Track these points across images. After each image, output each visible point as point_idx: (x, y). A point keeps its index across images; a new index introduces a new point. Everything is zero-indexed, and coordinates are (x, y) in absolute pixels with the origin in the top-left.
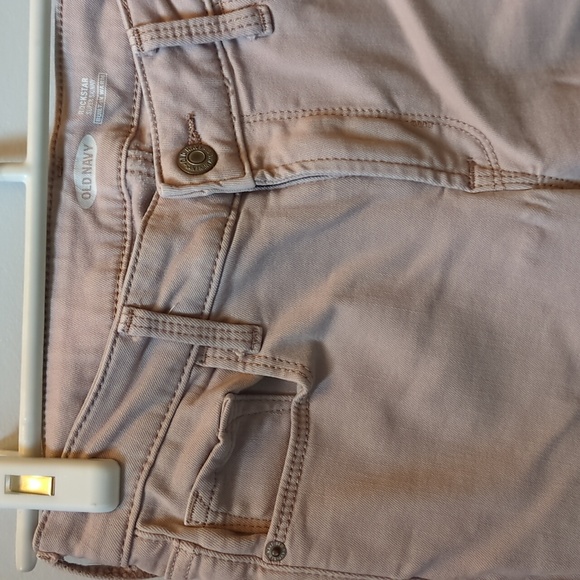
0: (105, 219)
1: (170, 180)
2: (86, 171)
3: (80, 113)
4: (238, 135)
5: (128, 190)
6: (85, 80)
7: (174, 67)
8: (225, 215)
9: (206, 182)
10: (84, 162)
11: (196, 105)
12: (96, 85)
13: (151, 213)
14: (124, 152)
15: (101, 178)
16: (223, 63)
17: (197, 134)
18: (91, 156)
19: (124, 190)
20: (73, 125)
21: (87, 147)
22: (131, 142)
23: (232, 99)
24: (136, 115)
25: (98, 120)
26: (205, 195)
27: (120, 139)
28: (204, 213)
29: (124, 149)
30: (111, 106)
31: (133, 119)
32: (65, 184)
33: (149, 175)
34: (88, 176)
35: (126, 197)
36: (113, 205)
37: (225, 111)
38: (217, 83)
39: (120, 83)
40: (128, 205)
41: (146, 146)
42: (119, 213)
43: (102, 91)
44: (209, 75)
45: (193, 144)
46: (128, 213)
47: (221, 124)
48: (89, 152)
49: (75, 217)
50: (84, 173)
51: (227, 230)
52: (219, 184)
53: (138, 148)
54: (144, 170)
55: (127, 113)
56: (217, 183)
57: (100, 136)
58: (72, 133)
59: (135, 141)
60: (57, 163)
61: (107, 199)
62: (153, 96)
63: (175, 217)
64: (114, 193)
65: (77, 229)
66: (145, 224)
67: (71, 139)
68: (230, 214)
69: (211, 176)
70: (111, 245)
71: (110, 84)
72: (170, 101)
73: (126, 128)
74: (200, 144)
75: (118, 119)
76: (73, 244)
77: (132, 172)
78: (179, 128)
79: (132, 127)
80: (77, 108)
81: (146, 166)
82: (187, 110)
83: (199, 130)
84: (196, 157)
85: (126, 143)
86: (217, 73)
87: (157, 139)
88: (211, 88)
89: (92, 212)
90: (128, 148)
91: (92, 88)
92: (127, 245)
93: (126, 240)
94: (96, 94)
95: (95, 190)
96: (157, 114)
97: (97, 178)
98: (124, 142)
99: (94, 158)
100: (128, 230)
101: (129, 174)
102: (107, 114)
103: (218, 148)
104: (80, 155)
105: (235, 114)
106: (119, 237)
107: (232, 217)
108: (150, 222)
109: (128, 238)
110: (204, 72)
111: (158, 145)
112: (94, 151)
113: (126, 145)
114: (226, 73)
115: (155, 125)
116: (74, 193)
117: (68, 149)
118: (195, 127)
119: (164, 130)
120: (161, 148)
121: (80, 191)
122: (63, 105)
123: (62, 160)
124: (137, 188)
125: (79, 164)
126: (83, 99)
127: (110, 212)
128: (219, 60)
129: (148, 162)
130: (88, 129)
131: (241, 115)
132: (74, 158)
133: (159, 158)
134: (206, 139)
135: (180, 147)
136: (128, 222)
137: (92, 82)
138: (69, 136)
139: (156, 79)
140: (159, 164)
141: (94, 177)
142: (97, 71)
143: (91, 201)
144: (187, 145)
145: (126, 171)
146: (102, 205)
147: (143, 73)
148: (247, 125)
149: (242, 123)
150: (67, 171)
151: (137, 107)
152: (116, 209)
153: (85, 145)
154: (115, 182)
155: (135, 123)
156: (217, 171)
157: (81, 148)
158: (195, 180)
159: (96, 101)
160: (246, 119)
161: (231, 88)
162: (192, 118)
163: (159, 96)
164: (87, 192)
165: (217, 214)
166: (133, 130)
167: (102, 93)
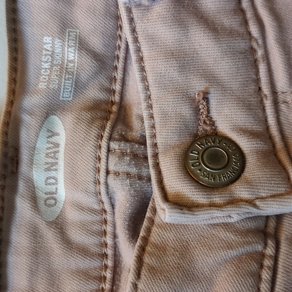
0: (77, 236)
1: (178, 195)
2: (51, 167)
3: (42, 86)
4: (272, 121)
5: (110, 198)
6: (47, 39)
7: (180, 23)
8: (260, 248)
9: (234, 202)
10: (47, 155)
11: (211, 78)
12: (63, 47)
13: (146, 240)
14: (104, 144)
15: (72, 180)
16: (249, 14)
17: (211, 119)
18: (57, 145)
19: (104, 198)
20: (32, 102)
21: (52, 134)
22: (113, 128)
23: (262, 68)
24: (117, 87)
25: (66, 95)
26: (232, 221)
27: (98, 123)
28: (230, 246)
29: (105, 139)
30: (84, 76)
31: (114, 92)
32: (22, 186)
33: (140, 178)
34: (53, 174)
35: (107, 207)
36: (88, 217)
37: (253, 87)
38: (242, 45)
39: (97, 43)
40: (109, 218)
41: (135, 134)
42: (96, 227)
43: (72, 55)
44: (231, 33)
45: (206, 136)
46: (109, 229)
47: (247, 107)
48: (54, 139)
49: (35, 233)
50: (48, 170)
51: (266, 275)
52: (255, 206)
53: (124, 139)
54: (134, 170)
55: (107, 84)
56: (251, 203)
57: (70, 118)
58: (31, 114)
59: (119, 127)
60: (10, 155)
61: (81, 208)
62: (147, 65)
63: (184, 251)
64: (90, 201)
65: (37, 251)
66: (140, 260)
67: (29, 122)
68: (266, 245)
69: (240, 191)
70: (85, 275)
71: (83, 46)
72: (173, 73)
73: (104, 106)
74: (215, 135)
75: (94, 93)
76: (33, 273)
77: (117, 174)
78: (186, 111)
79: (113, 103)
80: (38, 78)
81: (136, 165)
82: (198, 85)
83: (214, 114)
84: (215, 158)
85: (108, 130)
86: (242, 30)
87: (153, 127)
88: (234, 53)
89: (59, 225)
90: (110, 138)
91: (58, 50)
92: (109, 275)
93: (106, 267)
94: (63, 60)
95: (62, 193)
96: (153, 91)
97: (65, 177)
98: (103, 128)
99: (62, 149)
100: (109, 252)
101: (111, 177)
102: (78, 87)
103: (245, 144)
104: (42, 144)
105: (266, 90)
106: (96, 263)
107: (270, 251)
108: (147, 259)
109: (110, 263)
110: (224, 29)
111: (154, 136)
112: (62, 139)
113: (106, 134)
114: (254, 30)
115: (150, 107)
116: (34, 199)
117: (25, 136)
118: (208, 111)
119: (165, 115)
120: (159, 140)
121: (41, 195)
122: (19, 73)
123: (17, 149)
124: (123, 197)
125: (41, 158)
126: (46, 66)
127: (84, 227)
128: (243, 11)
129: (139, 159)
130: (52, 108)
131: (274, 92)
132: (33, 149)
133: (156, 156)
134: (224, 128)
135: (188, 139)
136: (109, 240)
137: (58, 43)
138: (26, 118)
139: (152, 39)
140: (157, 165)
141: (61, 175)
142: (64, 26)
143: (57, 210)
144: (196, 137)
145: (108, 172)
146: (72, 215)
147: (133, 31)
148: (283, 107)
149: (276, 103)
150: (24, 168)
151: (119, 75)
152: (93, 223)
153: (49, 131)
154: (92, 187)
155: (117, 98)
156: (249, 183)
157: (43, 134)
158: (217, 199)
159: (63, 69)
160: (281, 97)
161: (260, 53)
162: (206, 98)
163: (156, 65)
164: (52, 196)
165: (249, 249)
166: (115, 108)
167: (71, 57)
